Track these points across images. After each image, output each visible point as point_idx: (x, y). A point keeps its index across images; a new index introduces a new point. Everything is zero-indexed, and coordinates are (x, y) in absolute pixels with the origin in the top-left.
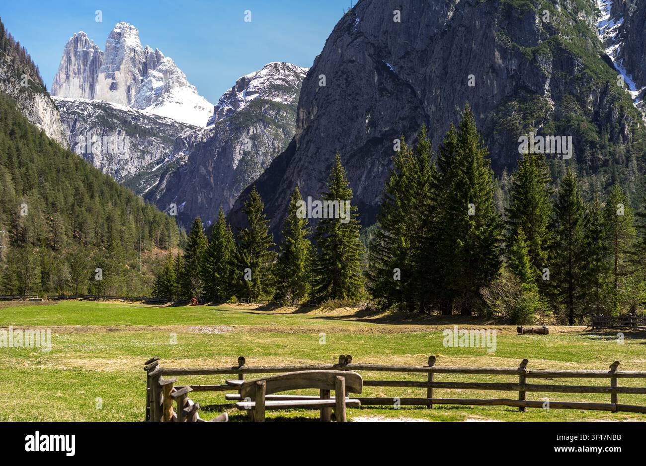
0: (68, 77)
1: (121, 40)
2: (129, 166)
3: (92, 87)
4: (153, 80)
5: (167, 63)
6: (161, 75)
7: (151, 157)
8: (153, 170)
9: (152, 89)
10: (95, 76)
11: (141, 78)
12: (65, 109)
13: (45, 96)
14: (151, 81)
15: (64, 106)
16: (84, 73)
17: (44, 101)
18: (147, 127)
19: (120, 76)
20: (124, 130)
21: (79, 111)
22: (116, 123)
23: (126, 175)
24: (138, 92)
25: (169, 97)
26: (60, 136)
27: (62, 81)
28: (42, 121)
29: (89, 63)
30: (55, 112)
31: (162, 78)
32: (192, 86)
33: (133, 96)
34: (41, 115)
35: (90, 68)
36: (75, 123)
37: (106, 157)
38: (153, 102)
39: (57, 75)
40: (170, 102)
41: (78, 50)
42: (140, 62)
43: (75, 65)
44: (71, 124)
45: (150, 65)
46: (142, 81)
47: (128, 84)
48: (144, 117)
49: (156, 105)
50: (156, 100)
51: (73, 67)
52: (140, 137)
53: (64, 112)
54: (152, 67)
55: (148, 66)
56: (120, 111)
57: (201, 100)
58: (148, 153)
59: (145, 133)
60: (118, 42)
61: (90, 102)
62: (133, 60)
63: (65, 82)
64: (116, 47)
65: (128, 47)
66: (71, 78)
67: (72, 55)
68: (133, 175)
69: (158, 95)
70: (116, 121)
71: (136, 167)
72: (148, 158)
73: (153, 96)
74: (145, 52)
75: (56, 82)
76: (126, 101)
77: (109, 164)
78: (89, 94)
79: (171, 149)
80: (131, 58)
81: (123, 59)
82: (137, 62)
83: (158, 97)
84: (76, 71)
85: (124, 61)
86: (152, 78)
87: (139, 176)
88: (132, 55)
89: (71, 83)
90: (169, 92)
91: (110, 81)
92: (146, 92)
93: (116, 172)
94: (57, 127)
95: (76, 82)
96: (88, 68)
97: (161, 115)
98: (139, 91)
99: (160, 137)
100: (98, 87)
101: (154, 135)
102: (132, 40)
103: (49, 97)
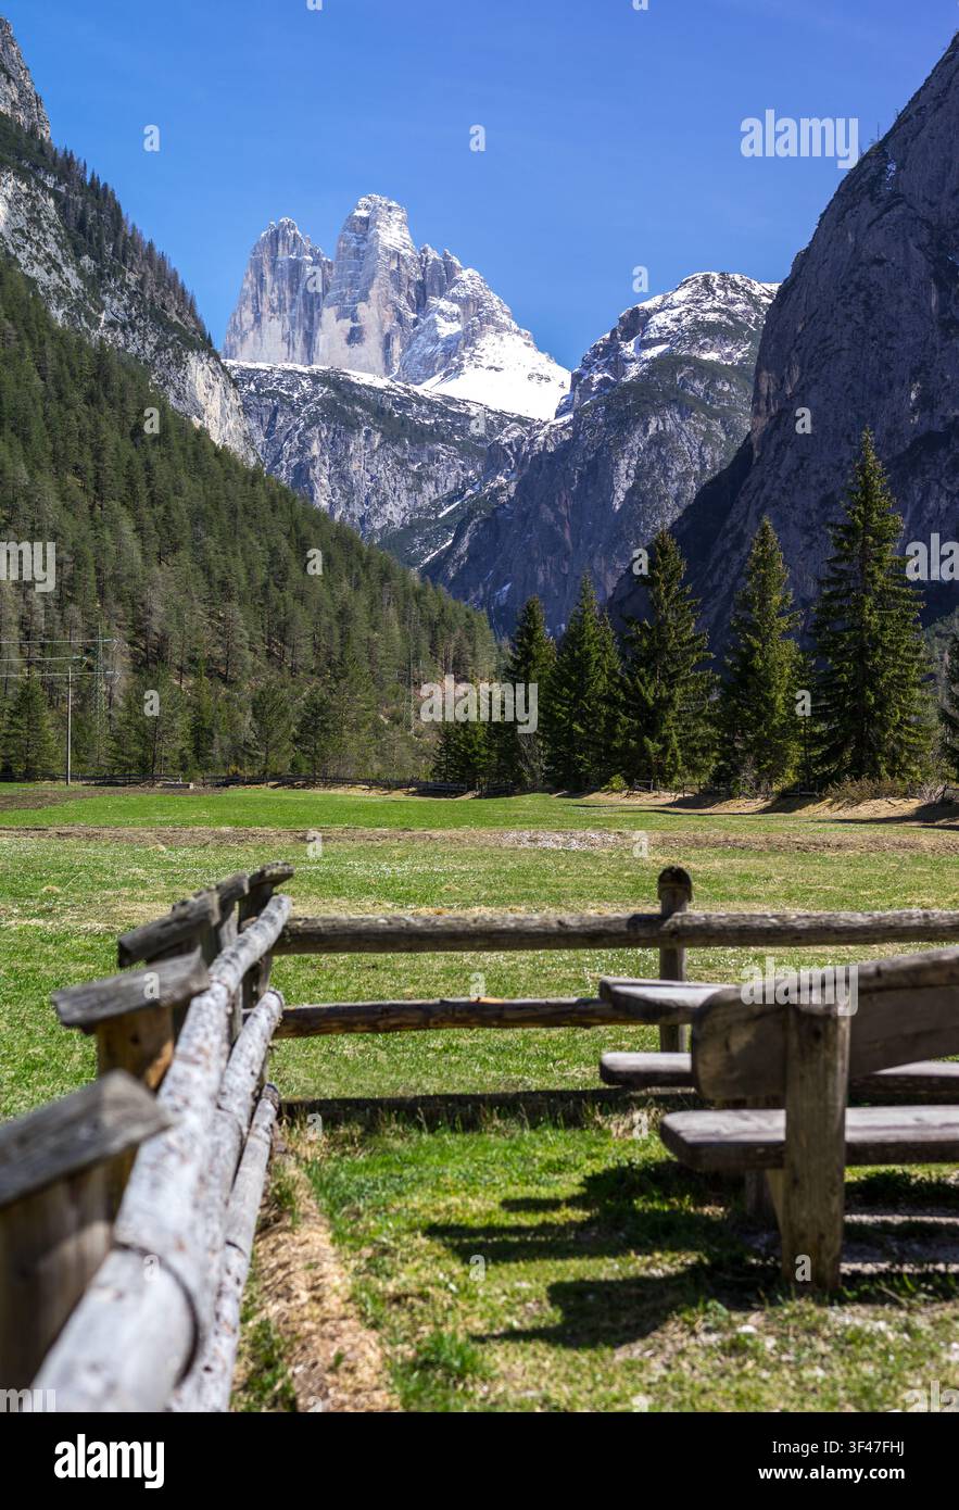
0: (258, 320)
1: (370, 235)
2: (389, 507)
3: (309, 339)
4: (439, 319)
5: (468, 283)
6: (456, 308)
7: (436, 487)
8: (440, 516)
9: (436, 339)
10: (316, 315)
11: (414, 316)
12: (253, 387)
13: (208, 358)
14: (434, 323)
15: (251, 379)
16: (291, 307)
17: (207, 368)
18: (427, 422)
19: (369, 313)
20: (378, 430)
21: (283, 391)
22: (360, 415)
23: (383, 527)
24: (407, 346)
25: (472, 356)
26: (242, 443)
27: (246, 326)
28: (204, 411)
29: (302, 286)
30: (231, 392)
31: (458, 315)
32: (523, 331)
33: (396, 356)
34: (201, 399)
36: (274, 417)
37: (340, 488)
38: (440, 369)
39: (235, 314)
40: (476, 366)
41: (280, 258)
42: (410, 281)
43: (273, 290)
44: (266, 418)
45: (432, 287)
46: (416, 322)
47: (386, 330)
48: (420, 400)
49: (446, 375)
50: (445, 364)
51: (270, 297)
52: (412, 444)
53: (251, 393)
54: (437, 292)
55: (428, 290)
56: (370, 388)
57: (541, 362)
58: (430, 478)
59: (422, 436)
60: (365, 239)
61: (305, 370)
62: (395, 277)
63: (252, 329)
64: (358, 250)
65: (385, 248)
66: (265, 320)
67: (266, 269)
68: (397, 526)
69: (449, 354)
70: (360, 410)
71: (404, 509)
72: (429, 489)
73: (439, 354)
74: (420, 260)
75: (234, 329)
76: (381, 367)
77: (347, 504)
78: (302, 353)
79: (478, 468)
80: (392, 273)
81: (374, 275)
82: (405, 281)
83: (450, 358)
84: (275, 305)
85: (376, 281)
86: (437, 316)
87: (410, 529)
88: (394, 266)
89: (265, 331)
90: (474, 345)
91: (348, 324)
92: (425, 346)
93: (362, 520)
94: (235, 423)
95: (274, 327)
96: (298, 298)
97: (457, 396)
98: (409, 345)
99: (455, 444)
100: (321, 339)
101: (443, 441)
102: (393, 234)
103: (218, 359)
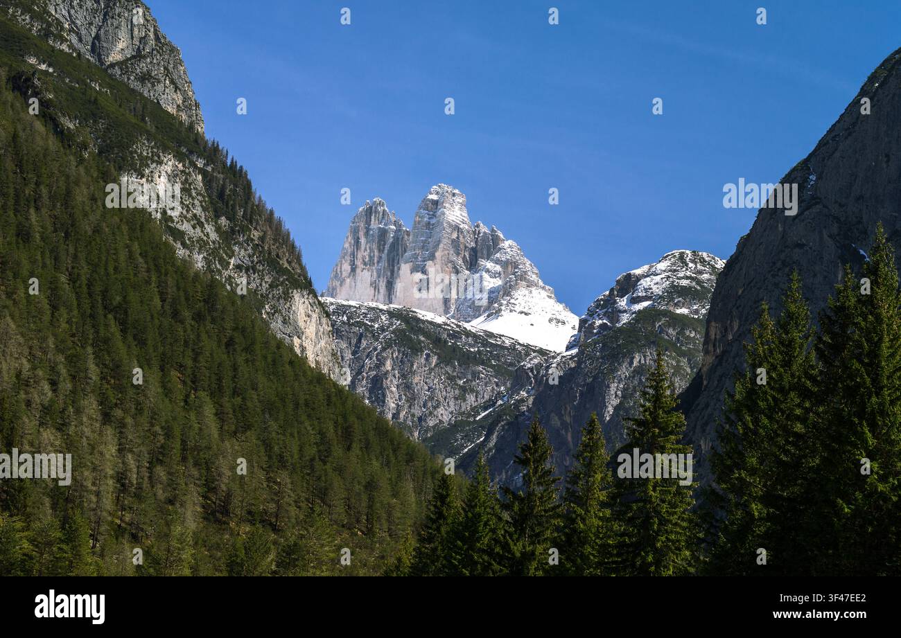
0: (353, 270)
1: (438, 213)
2: (441, 410)
3: (390, 286)
5: (509, 250)
6: (498, 268)
7: (476, 397)
8: (477, 419)
10: (396, 267)
11: (467, 272)
12: (345, 318)
13: (308, 295)
15: (344, 313)
16: (378, 262)
17: (307, 302)
18: (472, 350)
20: (436, 354)
21: (367, 322)
22: (423, 342)
23: (436, 425)
25: (509, 303)
26: (330, 358)
27: (345, 274)
28: (303, 333)
29: (387, 247)
30: (324, 320)
31: (500, 274)
32: (547, 287)
33: (453, 301)
34: (301, 324)
35: (388, 255)
36: (359, 341)
37: (405, 395)
38: (484, 312)
39: (337, 265)
40: (511, 311)
41: (372, 227)
42: (466, 247)
43: (366, 250)
44: (354, 341)
45: (482, 253)
48: (468, 334)
49: (488, 316)
50: (488, 308)
51: (363, 254)
52: (460, 365)
53: (343, 323)
54: (485, 256)
55: (479, 255)
56: (431, 323)
57: (559, 310)
58: (472, 391)
59: (468, 360)
60: (434, 216)
61: (385, 308)
62: (455, 244)
63: (349, 277)
64: (429, 223)
65: (449, 223)
66: (358, 271)
67: (361, 234)
68: (446, 424)
69: (492, 301)
71: (452, 413)
72: (471, 399)
74: (474, 233)
75: (336, 276)
76: (442, 309)
77: (410, 407)
78: (384, 296)
79: (508, 385)
80: (453, 241)
81: (439, 242)
82: (462, 246)
83: (495, 303)
84: (367, 260)
85: (441, 246)
86: (484, 273)
87: (455, 427)
88: (455, 236)
89: (358, 278)
90: (510, 295)
93: (420, 419)
94: (326, 343)
95: (365, 276)
96: (384, 256)
97: (495, 331)
99: (492, 367)
100: (399, 286)
101: (483, 363)
102: (455, 213)
103: (316, 296)
